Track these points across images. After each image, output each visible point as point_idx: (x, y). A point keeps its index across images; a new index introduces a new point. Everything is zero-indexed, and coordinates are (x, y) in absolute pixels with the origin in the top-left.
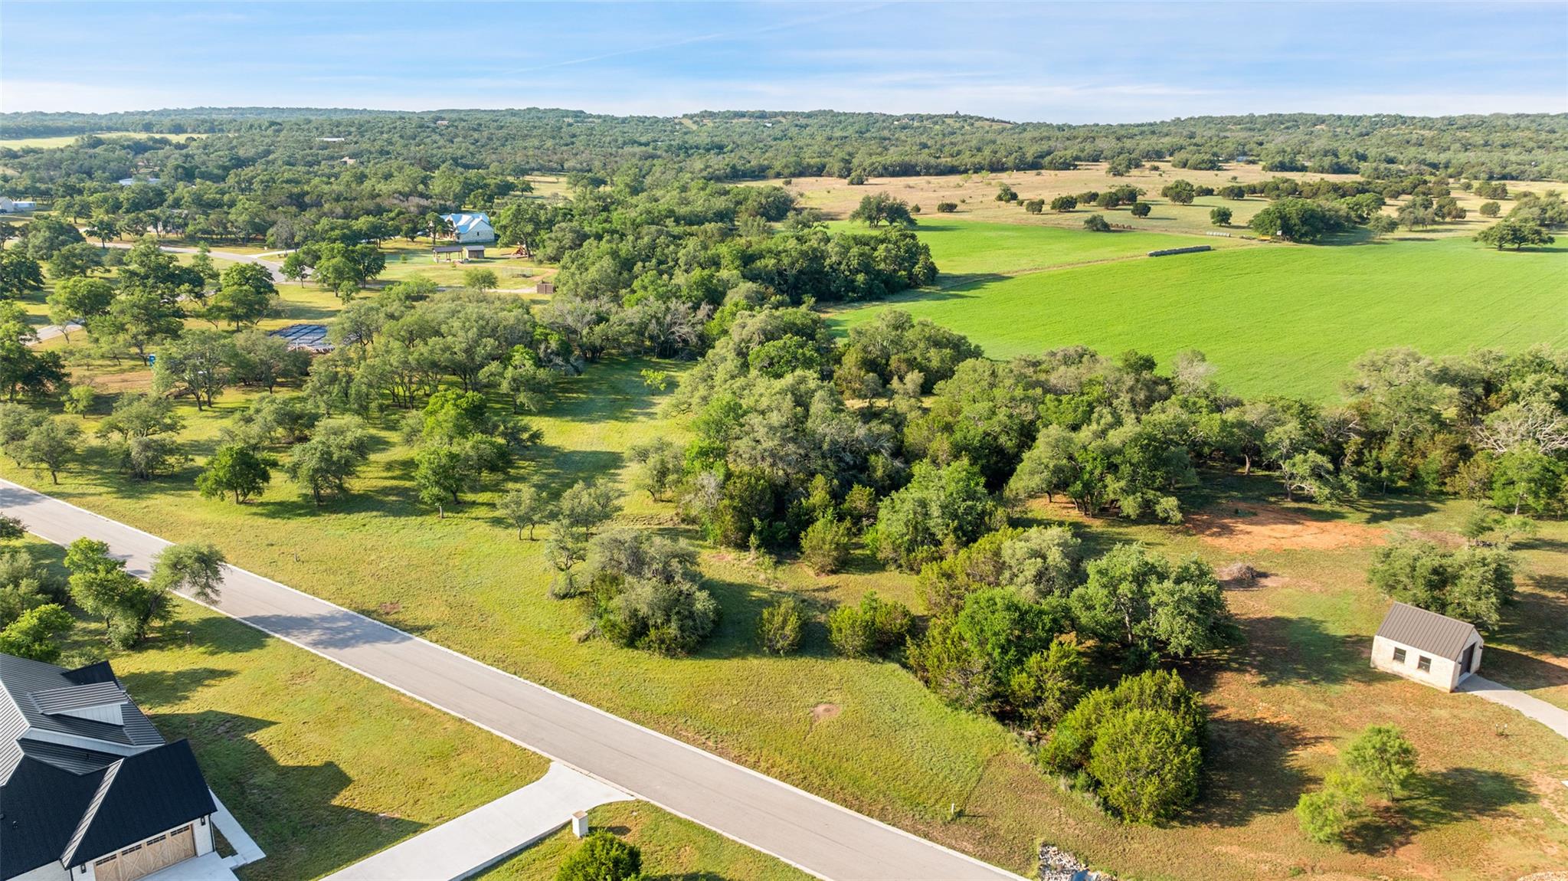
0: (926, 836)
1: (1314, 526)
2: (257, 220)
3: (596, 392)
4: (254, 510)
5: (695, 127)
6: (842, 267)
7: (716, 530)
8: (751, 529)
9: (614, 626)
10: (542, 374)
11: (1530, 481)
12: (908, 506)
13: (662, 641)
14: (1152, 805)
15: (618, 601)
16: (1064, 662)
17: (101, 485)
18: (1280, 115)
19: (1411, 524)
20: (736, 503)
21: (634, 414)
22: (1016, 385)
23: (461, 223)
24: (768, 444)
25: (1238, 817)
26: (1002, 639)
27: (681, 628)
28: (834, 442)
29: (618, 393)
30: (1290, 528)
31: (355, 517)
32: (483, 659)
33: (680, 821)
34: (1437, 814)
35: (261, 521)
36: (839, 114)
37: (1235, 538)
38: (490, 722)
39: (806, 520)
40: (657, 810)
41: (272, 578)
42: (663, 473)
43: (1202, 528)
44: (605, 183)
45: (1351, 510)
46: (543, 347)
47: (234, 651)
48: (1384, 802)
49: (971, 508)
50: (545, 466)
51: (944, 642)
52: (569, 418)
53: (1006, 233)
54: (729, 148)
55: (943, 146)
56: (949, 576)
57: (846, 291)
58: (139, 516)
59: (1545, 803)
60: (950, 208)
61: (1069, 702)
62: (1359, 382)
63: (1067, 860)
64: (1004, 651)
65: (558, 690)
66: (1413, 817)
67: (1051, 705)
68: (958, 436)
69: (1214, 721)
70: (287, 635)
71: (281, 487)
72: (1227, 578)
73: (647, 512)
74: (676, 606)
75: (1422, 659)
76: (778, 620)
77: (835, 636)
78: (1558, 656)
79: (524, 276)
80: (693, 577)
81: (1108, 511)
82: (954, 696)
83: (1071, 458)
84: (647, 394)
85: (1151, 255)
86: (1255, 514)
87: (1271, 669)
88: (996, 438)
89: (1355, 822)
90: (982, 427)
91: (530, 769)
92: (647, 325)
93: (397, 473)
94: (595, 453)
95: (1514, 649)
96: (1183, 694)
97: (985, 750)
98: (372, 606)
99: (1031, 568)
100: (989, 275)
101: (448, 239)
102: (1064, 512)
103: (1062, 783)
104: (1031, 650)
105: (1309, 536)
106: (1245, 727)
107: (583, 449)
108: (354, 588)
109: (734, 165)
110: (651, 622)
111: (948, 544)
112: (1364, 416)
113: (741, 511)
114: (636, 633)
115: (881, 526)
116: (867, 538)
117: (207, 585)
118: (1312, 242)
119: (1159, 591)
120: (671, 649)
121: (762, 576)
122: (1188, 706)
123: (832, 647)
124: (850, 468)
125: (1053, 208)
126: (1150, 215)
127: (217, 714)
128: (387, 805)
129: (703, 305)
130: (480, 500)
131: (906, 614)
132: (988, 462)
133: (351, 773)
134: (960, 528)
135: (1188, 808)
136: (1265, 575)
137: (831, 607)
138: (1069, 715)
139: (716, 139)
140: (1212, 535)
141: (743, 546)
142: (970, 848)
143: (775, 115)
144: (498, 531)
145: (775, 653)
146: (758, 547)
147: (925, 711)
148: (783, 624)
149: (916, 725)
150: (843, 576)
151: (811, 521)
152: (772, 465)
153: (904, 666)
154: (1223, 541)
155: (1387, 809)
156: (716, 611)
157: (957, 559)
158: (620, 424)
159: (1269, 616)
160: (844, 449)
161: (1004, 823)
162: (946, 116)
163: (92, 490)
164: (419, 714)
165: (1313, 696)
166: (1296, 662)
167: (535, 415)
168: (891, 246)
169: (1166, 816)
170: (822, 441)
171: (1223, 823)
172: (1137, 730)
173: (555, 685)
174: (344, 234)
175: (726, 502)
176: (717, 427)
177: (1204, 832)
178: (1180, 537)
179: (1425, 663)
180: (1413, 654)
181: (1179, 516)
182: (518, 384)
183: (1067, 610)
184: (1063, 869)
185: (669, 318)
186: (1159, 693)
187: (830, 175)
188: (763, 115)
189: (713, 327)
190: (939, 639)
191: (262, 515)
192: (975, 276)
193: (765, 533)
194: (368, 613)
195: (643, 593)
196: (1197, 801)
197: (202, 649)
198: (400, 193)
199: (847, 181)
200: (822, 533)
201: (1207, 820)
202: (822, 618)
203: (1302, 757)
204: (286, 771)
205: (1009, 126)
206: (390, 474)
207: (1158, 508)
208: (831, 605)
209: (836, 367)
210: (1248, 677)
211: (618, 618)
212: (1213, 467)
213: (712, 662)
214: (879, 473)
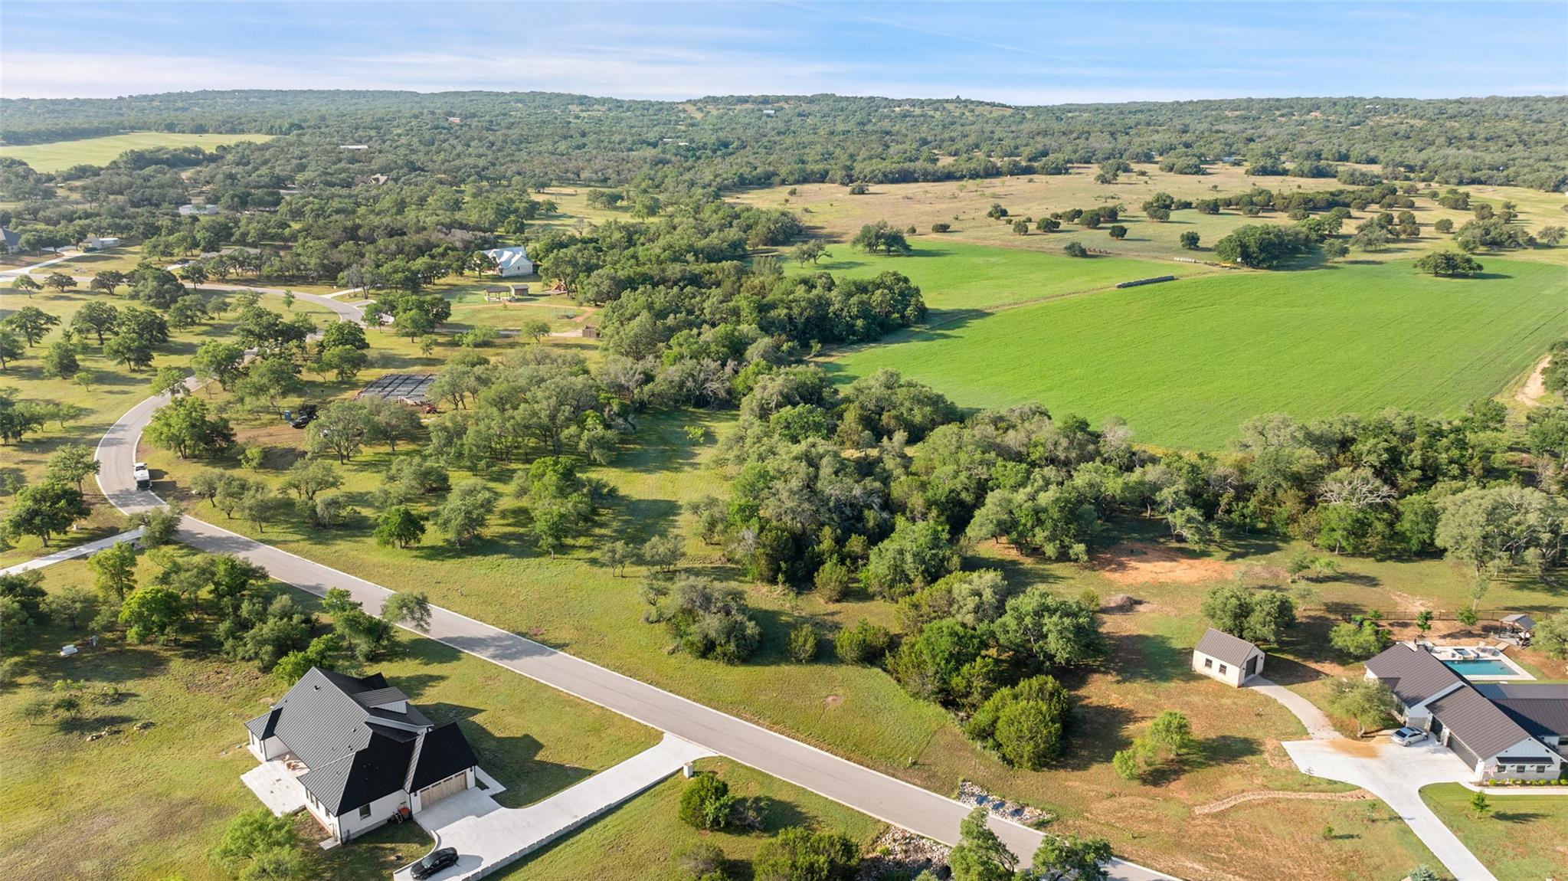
0: (893, 776)
1: (1185, 563)
2: (325, 262)
3: (649, 443)
4: (415, 553)
5: (699, 116)
6: (844, 313)
7: (754, 570)
8: (779, 569)
9: (693, 644)
10: (610, 434)
11: (1345, 529)
12: (890, 555)
13: (725, 655)
14: (1030, 759)
15: (694, 628)
16: (984, 670)
17: (295, 533)
18: (1278, 100)
19: (1258, 561)
20: (769, 551)
21: (681, 464)
22: (976, 450)
23: (503, 259)
24: (790, 504)
25: (1083, 766)
26: (946, 655)
27: (737, 646)
28: (838, 500)
29: (665, 443)
30: (1168, 564)
31: (490, 558)
32: (607, 667)
33: (747, 768)
34: (1201, 763)
35: (423, 563)
36: (841, 99)
37: (1126, 573)
38: (620, 708)
39: (818, 562)
40: (732, 761)
41: (448, 608)
42: (712, 525)
43: (1104, 565)
44: (622, 199)
45: (1218, 549)
46: (607, 410)
47: (441, 662)
48: (1172, 756)
49: (935, 555)
50: (620, 513)
51: (910, 655)
52: (631, 469)
53: (993, 259)
54: (735, 145)
55: (942, 141)
56: (916, 607)
57: (848, 335)
58: (334, 559)
59: (1266, 755)
60: (943, 229)
61: (987, 694)
62: (1245, 441)
63: (976, 790)
64: (948, 662)
65: (660, 687)
66: (1185, 765)
67: (976, 697)
68: (930, 493)
69: (1082, 706)
70: (473, 651)
71: (433, 535)
72: (1113, 605)
73: (701, 553)
74: (733, 631)
75: (1222, 666)
76: (801, 640)
77: (839, 651)
78: (1316, 662)
79: (568, 317)
80: (743, 610)
81: (1036, 552)
82: (915, 691)
83: (1011, 512)
84: (689, 445)
85: (1119, 287)
86: (1146, 553)
87: (1126, 672)
88: (959, 494)
89: (1151, 768)
90: (949, 485)
91: (652, 738)
92: (684, 382)
93: (511, 521)
94: (655, 502)
95: (1291, 657)
96: (1057, 691)
97: (933, 725)
98: (524, 630)
99: (971, 603)
100: (973, 311)
101: (490, 273)
102: (1006, 551)
103: (978, 745)
104: (965, 661)
105: (1182, 571)
106: (1100, 710)
107: (646, 498)
108: (507, 616)
109: (742, 174)
110: (717, 642)
111: (918, 582)
112: (1243, 471)
113: (771, 556)
114: (707, 649)
115: (871, 567)
116: (861, 576)
117: (422, 619)
118: (1269, 268)
119: (1050, 622)
120: (731, 660)
121: (788, 605)
122: (1059, 697)
123: (836, 657)
124: (848, 518)
125: (1039, 228)
126: (1126, 237)
127: (445, 705)
128: (570, 760)
129: (729, 361)
130: (577, 544)
131: (886, 634)
132: (952, 512)
133: (542, 741)
134: (926, 570)
135: (1053, 759)
136: (1140, 603)
137: (836, 627)
138: (986, 703)
139: (721, 134)
140: (1109, 571)
141: (773, 581)
142: (919, 782)
143: (778, 99)
144: (595, 569)
145: (799, 662)
146: (784, 583)
147: (896, 700)
148: (804, 640)
149: (891, 709)
150: (844, 604)
151: (823, 563)
152: (793, 519)
153: (885, 670)
154: (1117, 576)
155: (1172, 760)
156: (760, 634)
157: (924, 594)
158: (671, 474)
159: (1135, 634)
160: (845, 505)
161: (941, 769)
162: (947, 101)
163: (290, 537)
164: (575, 703)
165: (1149, 690)
166: (1144, 667)
167: (604, 466)
168: (886, 291)
169: (1040, 765)
170: (829, 499)
171: (1073, 769)
172: (1023, 713)
173: (657, 685)
174: (406, 277)
175: (762, 551)
176: (752, 489)
177: (1062, 774)
178: (1087, 572)
179: (1223, 669)
180: (1217, 663)
181: (1086, 558)
182: (592, 443)
183: (993, 634)
184: (973, 794)
185: (702, 375)
186: (1041, 690)
187: (833, 181)
188: (766, 100)
189: (739, 383)
190: (907, 653)
191: (422, 557)
192: (960, 312)
193: (789, 573)
194: (524, 635)
195: (711, 623)
196: (1060, 756)
197: (418, 661)
198: (442, 224)
199: (848, 189)
200: (829, 573)
201: (1064, 767)
202: (830, 636)
203: (1131, 728)
204: (500, 740)
205: (1009, 112)
206: (506, 522)
207: (1071, 551)
208: (837, 627)
209: (839, 422)
210: (1109, 677)
211: (696, 639)
212: (1124, 511)
213: (758, 668)
214: (871, 524)
